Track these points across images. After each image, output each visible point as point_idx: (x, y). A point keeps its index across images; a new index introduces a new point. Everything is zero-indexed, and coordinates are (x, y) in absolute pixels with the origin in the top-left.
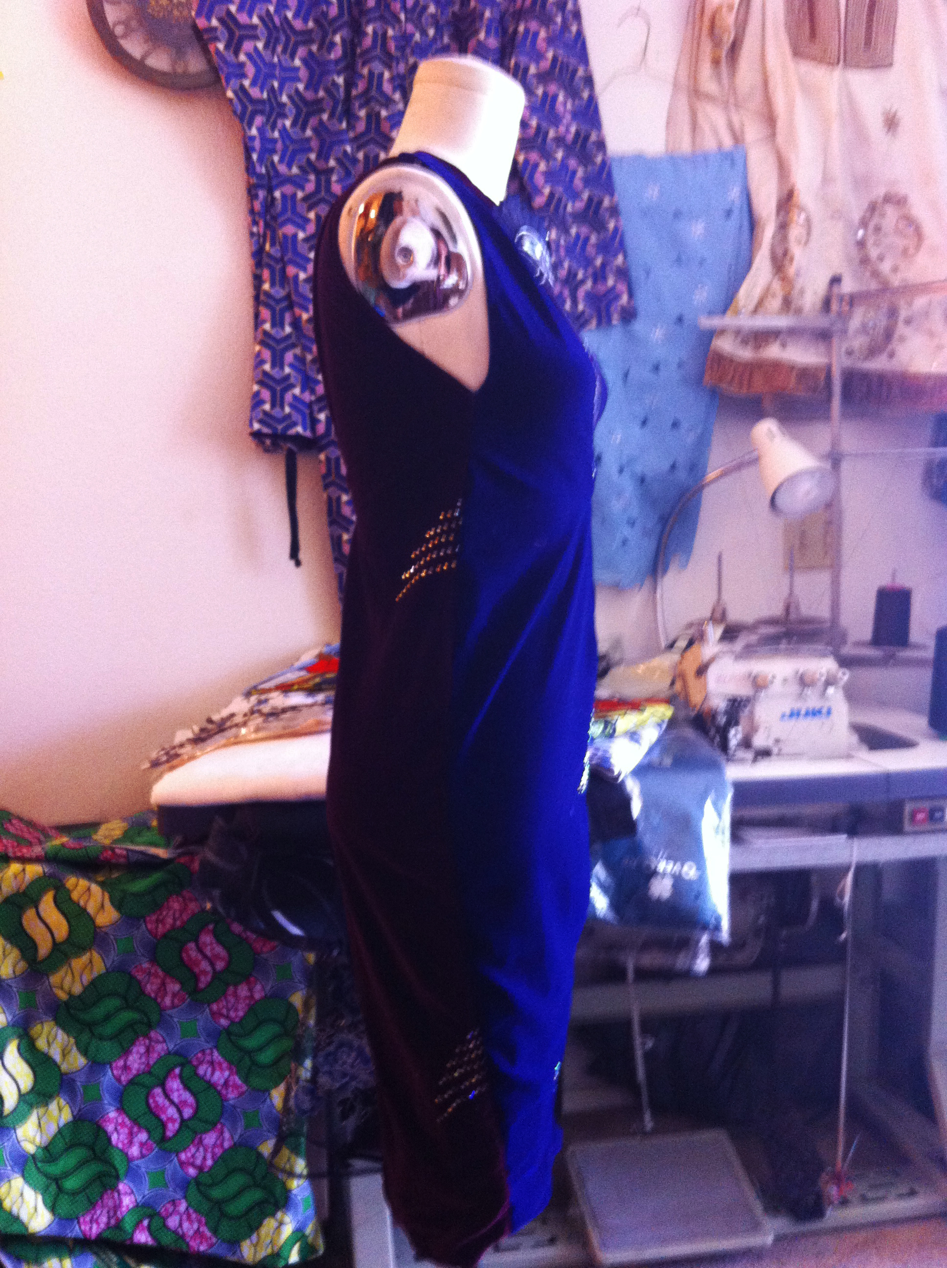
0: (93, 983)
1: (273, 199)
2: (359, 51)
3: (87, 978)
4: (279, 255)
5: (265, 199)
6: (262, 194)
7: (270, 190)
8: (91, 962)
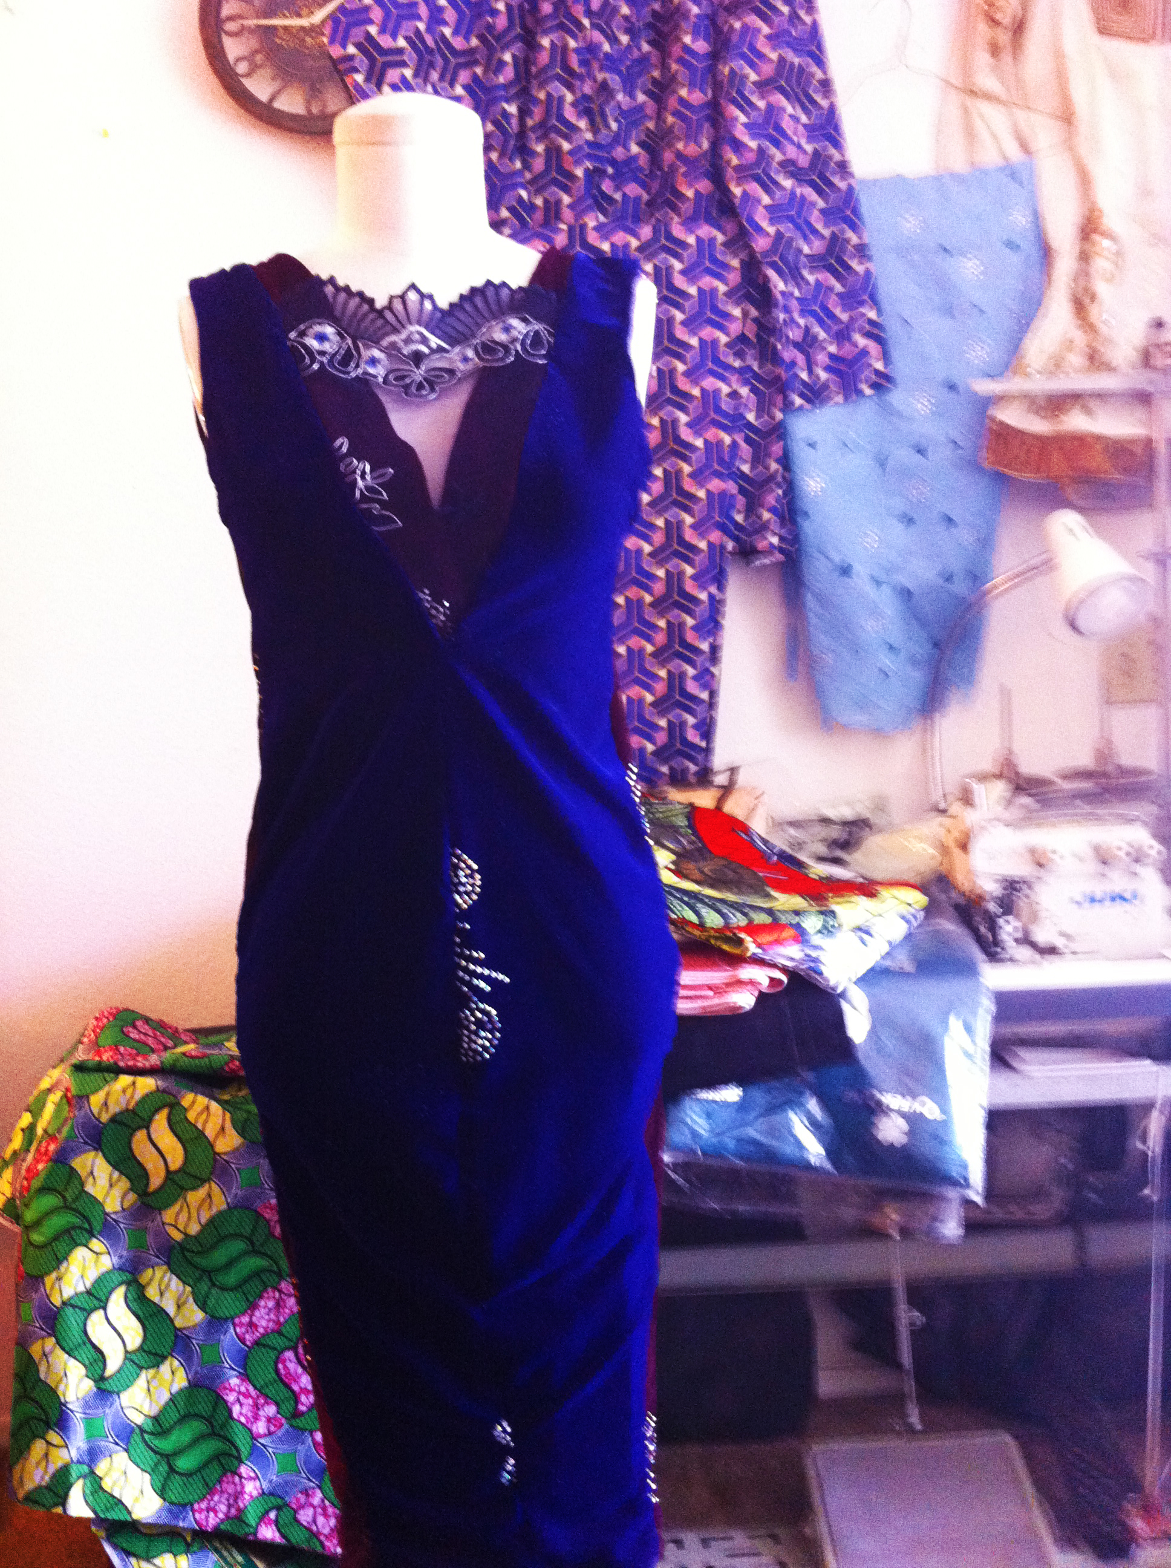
0: (212, 1221)
2: (534, 70)
3: (205, 1217)
8: (209, 1195)
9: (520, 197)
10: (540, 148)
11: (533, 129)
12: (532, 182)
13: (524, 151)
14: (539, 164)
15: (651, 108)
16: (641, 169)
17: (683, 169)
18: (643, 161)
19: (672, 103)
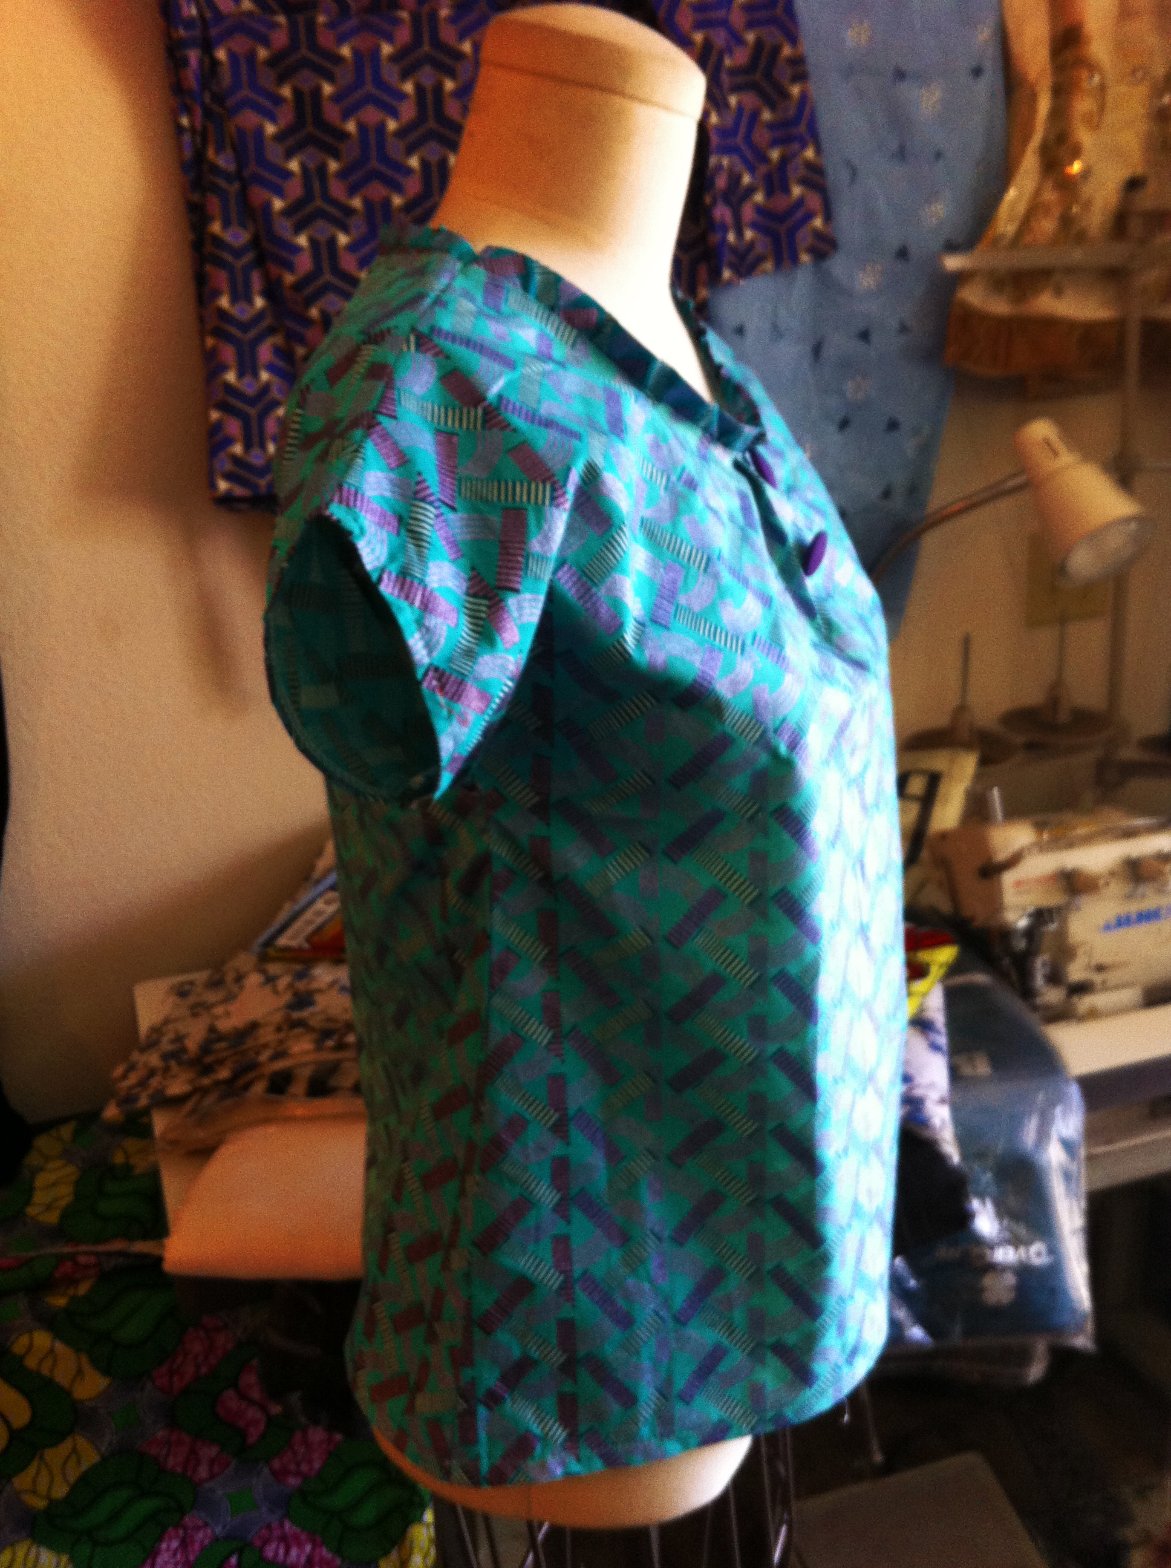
0: (83, 1478)
1: (215, 63)
4: (232, 167)
5: (201, 62)
6: (193, 56)
7: (208, 47)
8: (74, 1450)
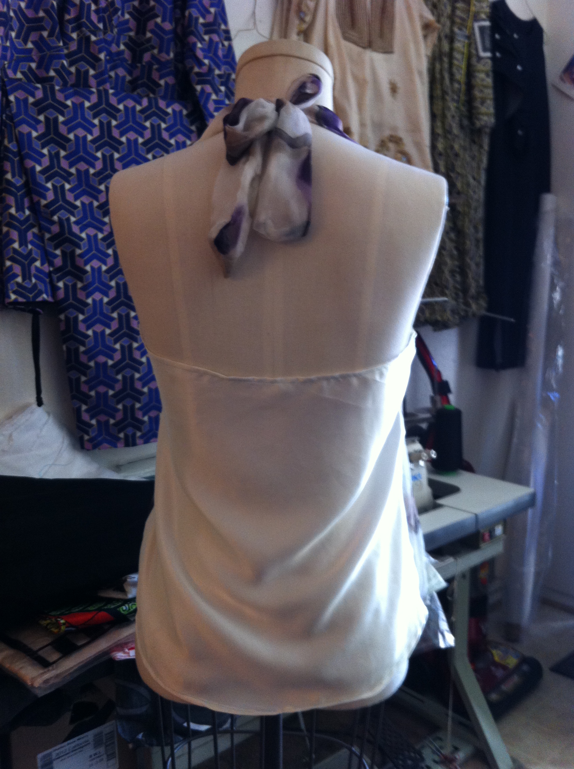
4: (15, 150)
9: (63, 64)
10: (74, 35)
11: (69, 21)
12: (68, 56)
13: (65, 37)
14: (73, 47)
15: (132, 24)
16: (125, 60)
17: (155, 67)
18: (127, 55)
19: (151, 25)
